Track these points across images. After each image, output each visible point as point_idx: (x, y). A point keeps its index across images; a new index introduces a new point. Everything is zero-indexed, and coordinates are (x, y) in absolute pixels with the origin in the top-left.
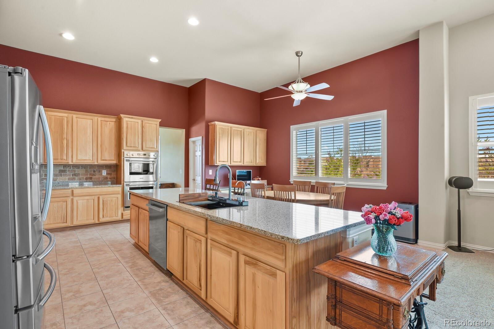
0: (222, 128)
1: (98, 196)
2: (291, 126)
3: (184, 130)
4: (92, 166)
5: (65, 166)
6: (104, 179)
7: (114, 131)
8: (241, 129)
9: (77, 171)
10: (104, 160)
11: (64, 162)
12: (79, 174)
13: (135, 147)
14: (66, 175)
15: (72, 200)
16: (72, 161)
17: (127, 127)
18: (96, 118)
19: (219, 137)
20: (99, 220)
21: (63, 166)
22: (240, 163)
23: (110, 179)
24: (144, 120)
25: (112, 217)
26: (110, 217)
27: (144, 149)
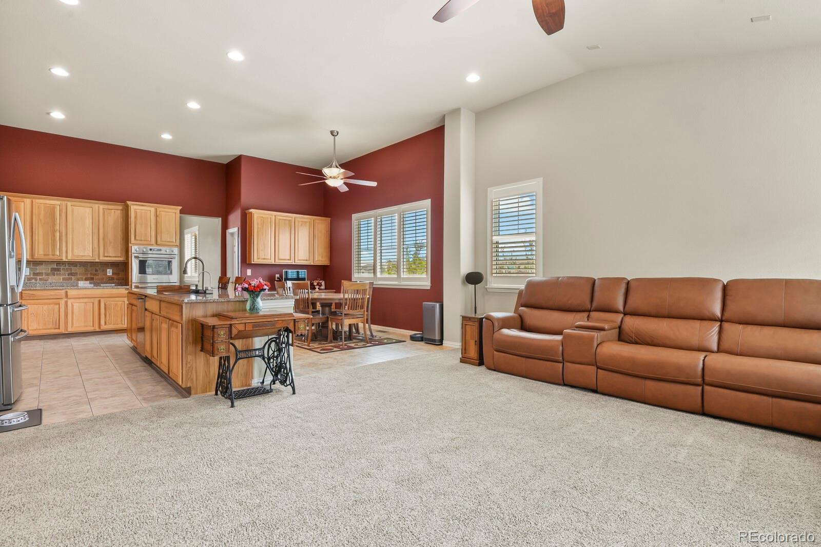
0: (262, 217)
1: (99, 299)
2: (353, 215)
3: (220, 219)
4: (93, 264)
5: (59, 263)
6: (109, 280)
7: (120, 221)
8: (290, 219)
9: (74, 269)
10: (107, 256)
11: (56, 258)
12: (77, 273)
13: (147, 240)
14: (60, 274)
15: (66, 303)
16: (67, 257)
17: (136, 217)
18: (97, 206)
19: (258, 228)
20: (100, 328)
21: (56, 263)
22: (289, 261)
23: (117, 279)
24: (159, 207)
25: (118, 324)
26: (114, 324)
27: (158, 243)
